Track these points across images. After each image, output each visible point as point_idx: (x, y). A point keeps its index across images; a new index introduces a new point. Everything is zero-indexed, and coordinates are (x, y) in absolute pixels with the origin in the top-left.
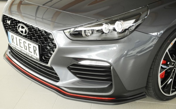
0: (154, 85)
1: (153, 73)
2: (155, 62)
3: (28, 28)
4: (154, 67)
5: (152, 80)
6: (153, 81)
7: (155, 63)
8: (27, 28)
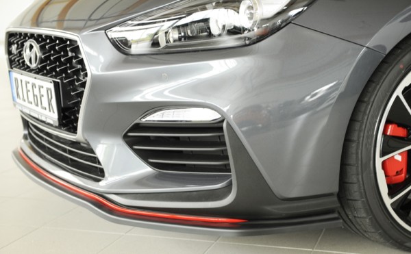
0: (364, 190)
1: (357, 153)
2: (363, 123)
3: (40, 46)
4: (359, 138)
5: (358, 175)
6: (360, 177)
7: (361, 126)
8: (38, 46)
